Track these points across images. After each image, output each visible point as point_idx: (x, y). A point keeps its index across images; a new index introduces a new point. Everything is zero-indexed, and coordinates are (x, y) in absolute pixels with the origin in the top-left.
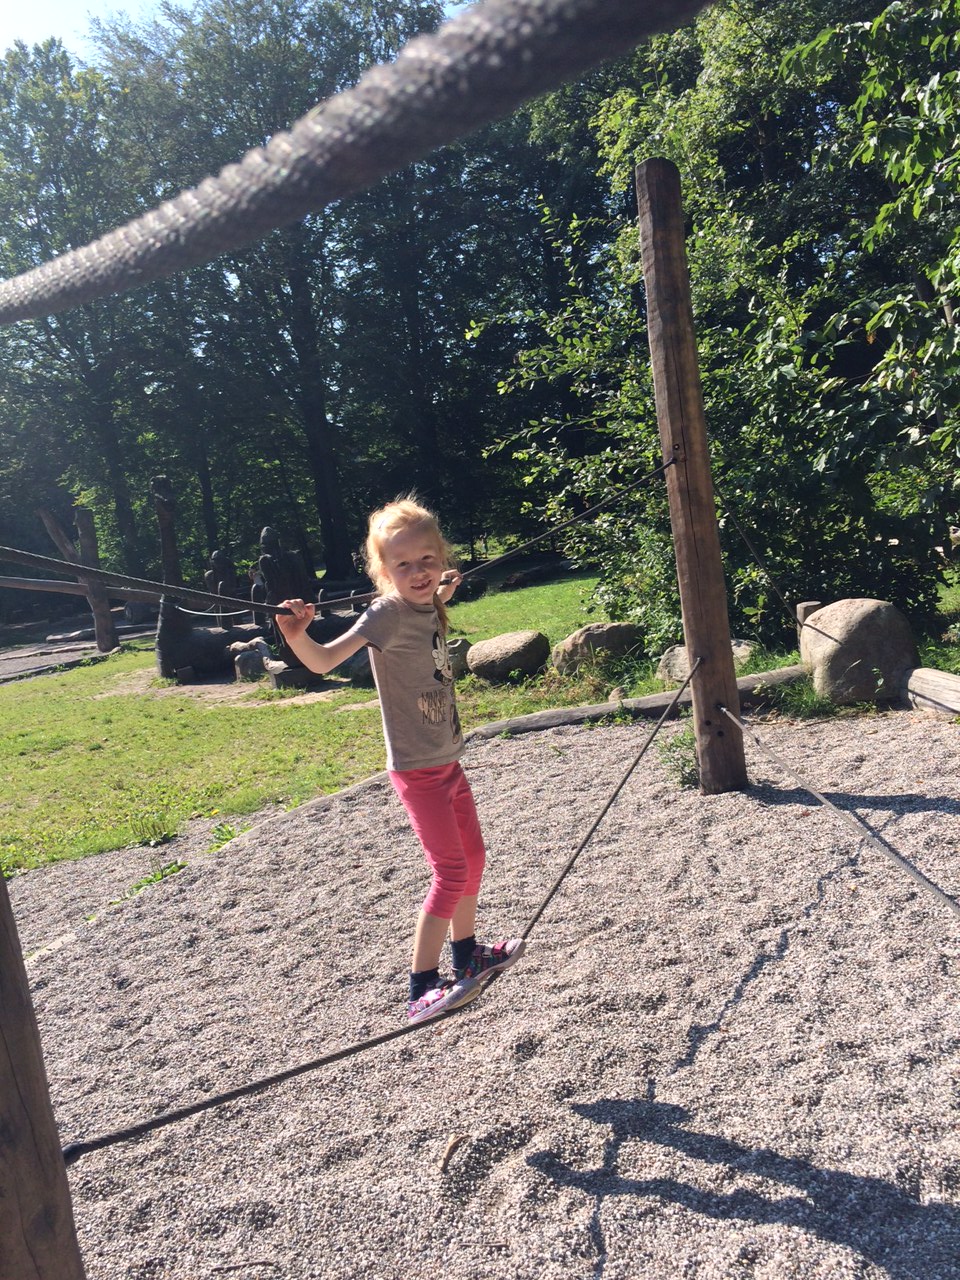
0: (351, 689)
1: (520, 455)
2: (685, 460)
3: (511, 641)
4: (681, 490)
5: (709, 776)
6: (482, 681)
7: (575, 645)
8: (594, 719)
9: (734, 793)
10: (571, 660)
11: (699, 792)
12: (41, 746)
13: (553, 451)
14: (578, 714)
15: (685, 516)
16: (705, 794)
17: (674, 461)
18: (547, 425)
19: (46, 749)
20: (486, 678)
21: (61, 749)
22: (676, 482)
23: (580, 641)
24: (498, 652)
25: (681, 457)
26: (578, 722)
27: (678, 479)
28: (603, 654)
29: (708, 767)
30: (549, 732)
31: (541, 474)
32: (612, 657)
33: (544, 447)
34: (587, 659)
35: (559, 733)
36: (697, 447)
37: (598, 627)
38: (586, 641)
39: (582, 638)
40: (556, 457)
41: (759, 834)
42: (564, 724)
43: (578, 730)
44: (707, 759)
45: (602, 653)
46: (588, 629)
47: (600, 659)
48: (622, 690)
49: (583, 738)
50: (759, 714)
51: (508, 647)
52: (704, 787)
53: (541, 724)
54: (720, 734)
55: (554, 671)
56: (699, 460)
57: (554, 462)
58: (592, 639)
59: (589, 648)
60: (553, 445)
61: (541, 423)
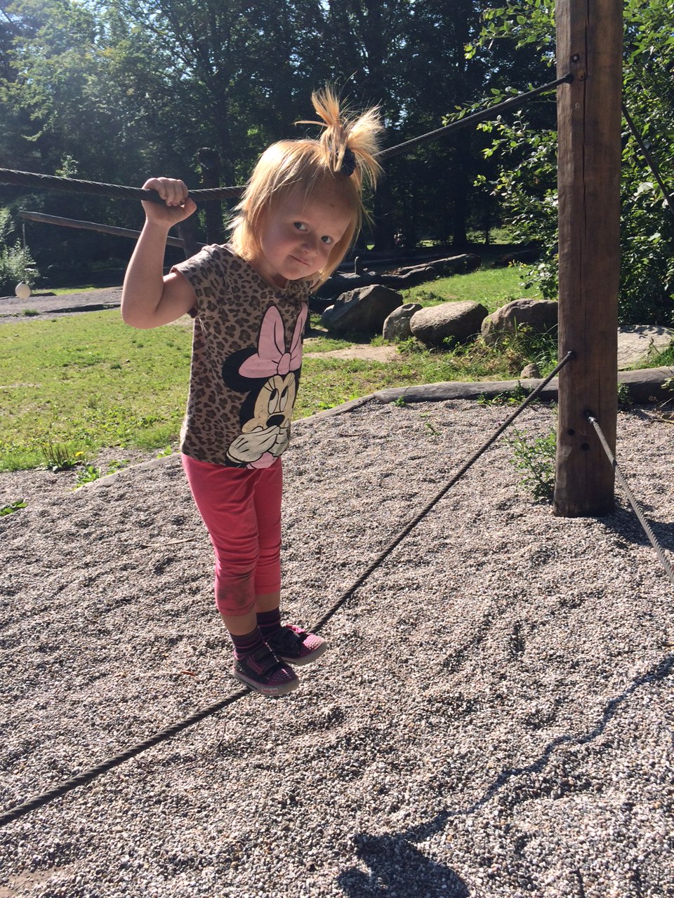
0: (324, 339)
1: (485, 127)
2: (585, 77)
3: (451, 310)
4: (574, 121)
5: (564, 495)
6: (420, 344)
7: (501, 318)
8: (489, 396)
9: (590, 520)
10: (498, 331)
11: (551, 509)
12: (81, 361)
13: (516, 125)
14: (475, 389)
15: (575, 159)
16: (556, 514)
17: (569, 79)
18: (509, 94)
19: (84, 363)
20: (423, 341)
21: (93, 365)
22: (569, 111)
23: (506, 315)
24: (437, 319)
25: (581, 73)
26: (473, 397)
27: (572, 105)
28: (525, 329)
29: (565, 484)
30: (441, 404)
31: (503, 145)
32: (532, 333)
33: (509, 120)
34: (510, 332)
35: (452, 407)
36: (605, 60)
37: (525, 303)
38: (511, 315)
39: (508, 312)
40: (516, 130)
41: (599, 594)
42: (459, 397)
43: (469, 405)
44: (565, 474)
45: (523, 329)
46: (515, 305)
47: (521, 335)
48: (535, 367)
49: (468, 416)
50: (663, 410)
51: (447, 314)
52: (557, 505)
53: (437, 395)
54: (585, 447)
55: (482, 342)
56: (605, 79)
57: (514, 135)
58: (518, 313)
59: (513, 323)
60: (517, 119)
61: (504, 92)
